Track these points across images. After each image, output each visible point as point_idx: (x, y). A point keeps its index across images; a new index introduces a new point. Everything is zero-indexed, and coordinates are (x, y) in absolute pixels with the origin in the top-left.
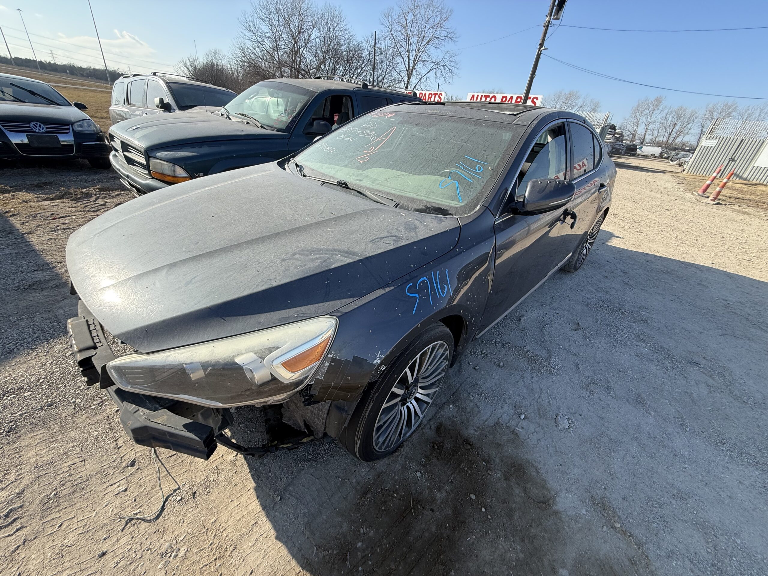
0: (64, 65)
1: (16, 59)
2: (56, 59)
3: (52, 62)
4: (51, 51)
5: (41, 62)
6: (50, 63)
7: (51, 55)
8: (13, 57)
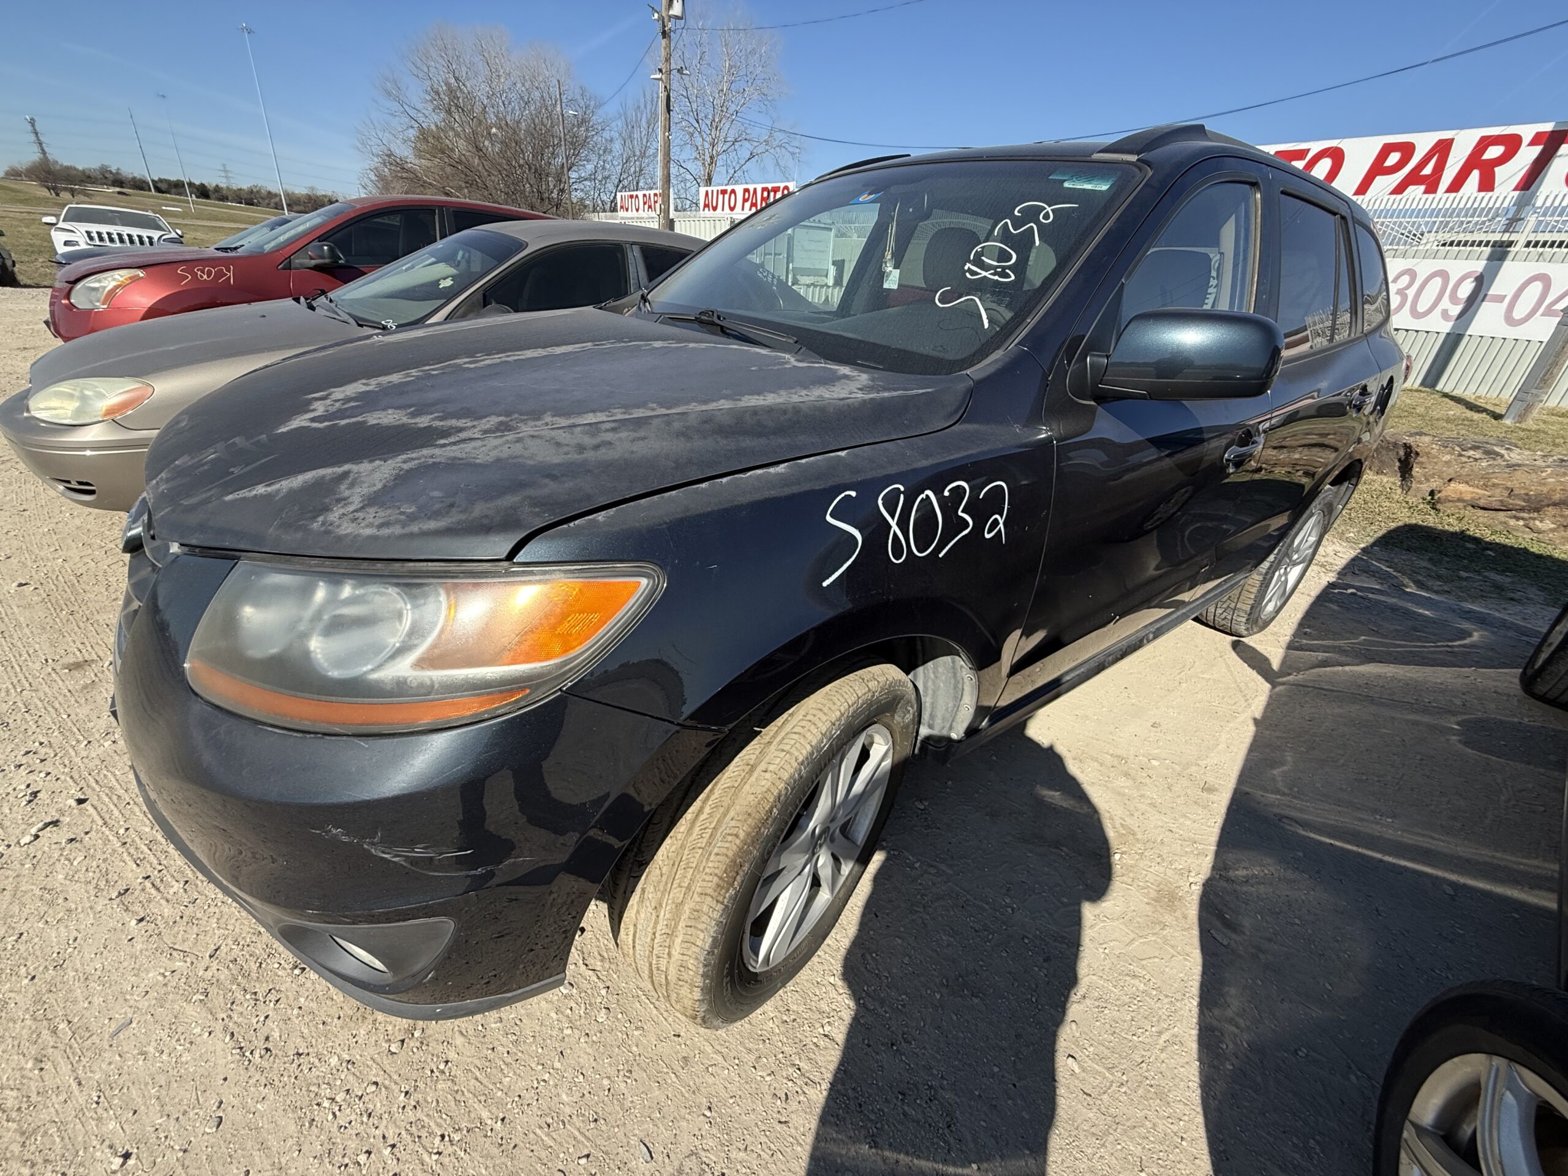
0: (240, 190)
1: (161, 180)
2: (232, 181)
3: (223, 185)
4: (224, 165)
5: (203, 185)
6: (217, 186)
7: (223, 174)
8: (156, 179)
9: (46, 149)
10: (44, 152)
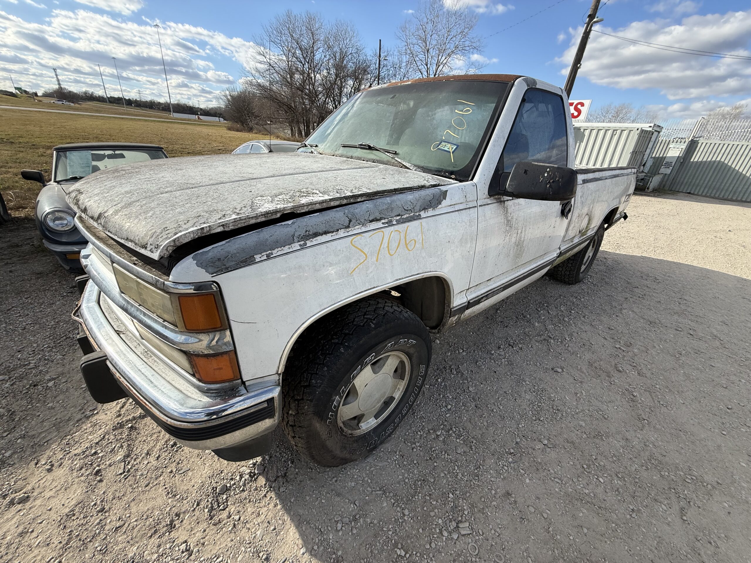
0: (147, 101)
5: (129, 99)
6: (136, 100)
9: (61, 83)
10: (59, 84)
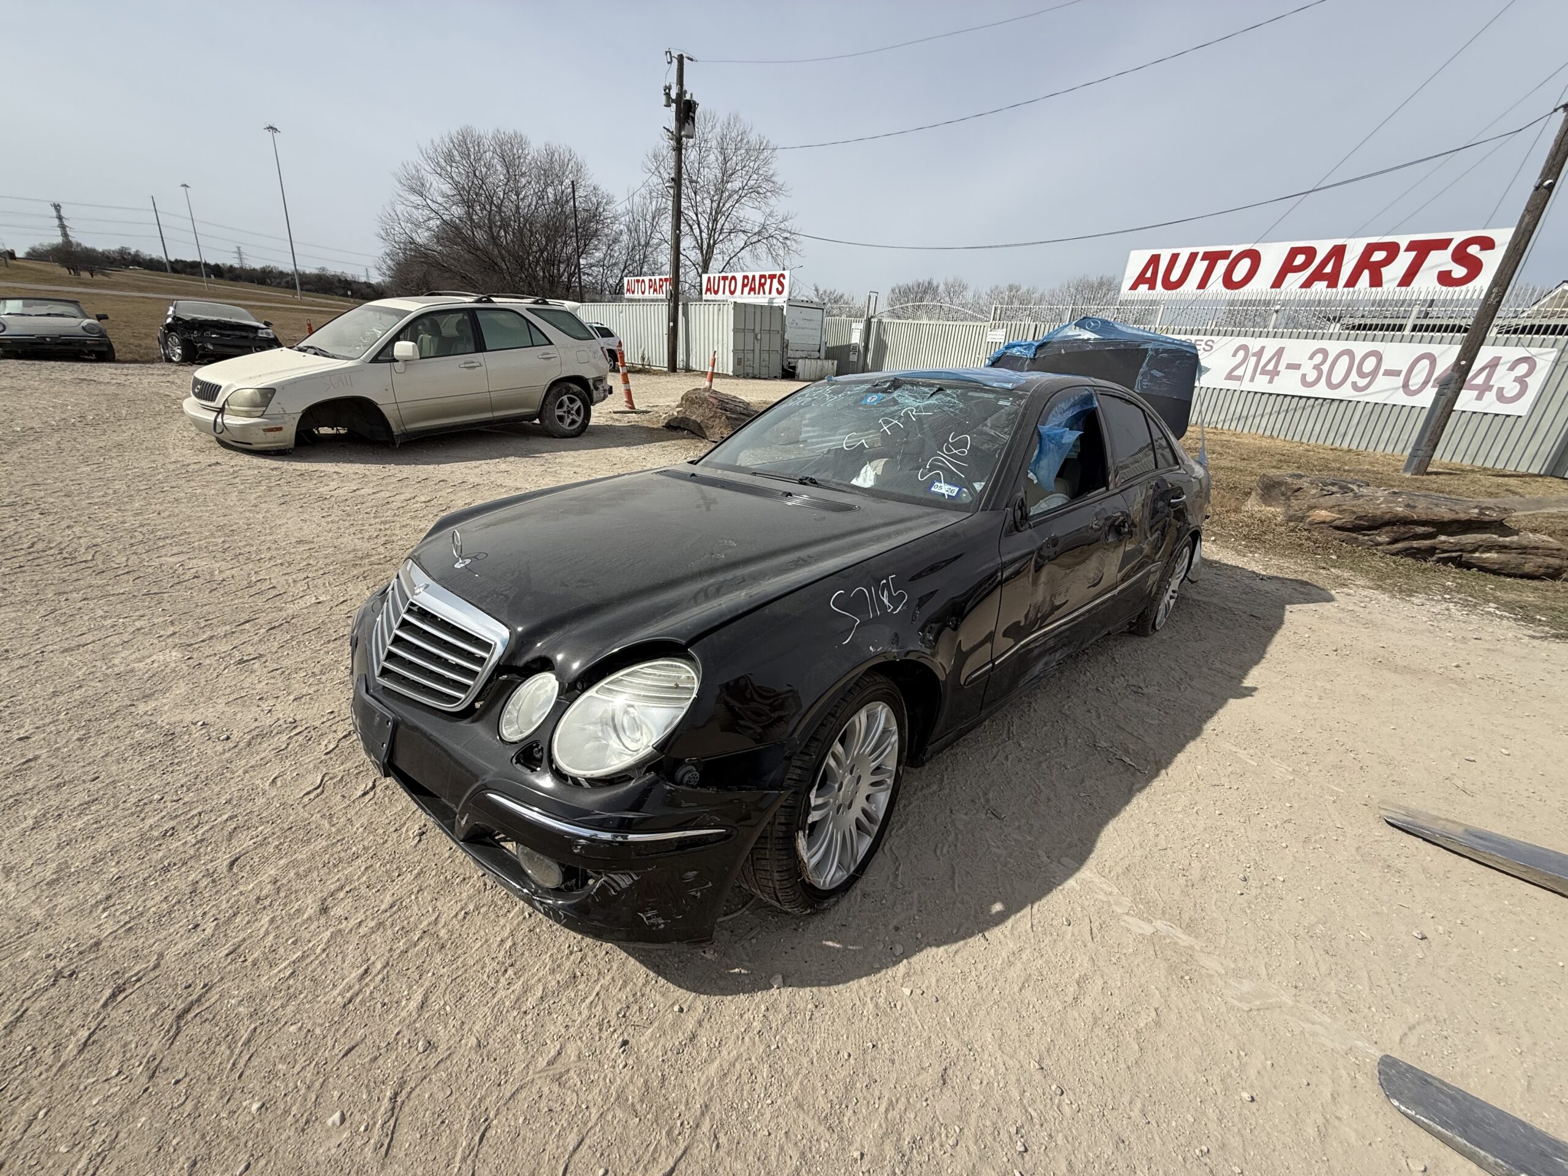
0: (254, 270)
1: (177, 261)
2: (245, 261)
3: (236, 266)
4: (239, 248)
5: (217, 266)
6: (231, 266)
7: (236, 255)
8: (172, 259)
9: (69, 232)
10: (65, 235)
